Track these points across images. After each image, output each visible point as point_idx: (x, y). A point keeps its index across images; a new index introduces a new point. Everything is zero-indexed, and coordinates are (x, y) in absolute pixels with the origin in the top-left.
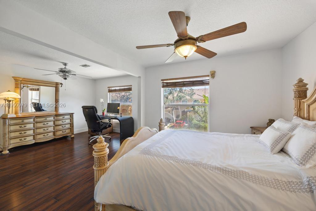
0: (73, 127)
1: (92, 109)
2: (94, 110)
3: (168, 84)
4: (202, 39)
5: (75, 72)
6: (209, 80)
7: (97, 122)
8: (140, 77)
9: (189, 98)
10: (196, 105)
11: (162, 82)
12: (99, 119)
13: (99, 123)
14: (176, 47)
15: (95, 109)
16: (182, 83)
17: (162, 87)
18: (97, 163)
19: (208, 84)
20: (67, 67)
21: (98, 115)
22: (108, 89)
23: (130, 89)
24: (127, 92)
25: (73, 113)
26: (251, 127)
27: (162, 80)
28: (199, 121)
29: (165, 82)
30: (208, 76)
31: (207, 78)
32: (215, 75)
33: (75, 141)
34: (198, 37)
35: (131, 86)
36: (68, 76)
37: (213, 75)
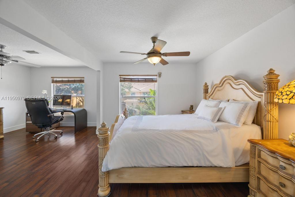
0: (3, 125)
1: (42, 102)
2: (45, 103)
3: (125, 79)
4: (166, 55)
5: (25, 59)
6: (157, 78)
7: (48, 115)
8: (99, 71)
9: (128, 90)
10: (146, 97)
11: (120, 77)
12: (51, 113)
13: (50, 117)
14: (149, 57)
15: (46, 101)
16: (137, 79)
17: (120, 82)
18: (103, 142)
19: (156, 81)
20: (4, 50)
21: (49, 109)
22: (52, 79)
23: (82, 81)
24: (66, 84)
25: (2, 108)
26: (182, 111)
27: (120, 75)
28: (147, 109)
29: (122, 77)
30: (156, 75)
31: (155, 77)
32: (161, 75)
33: (6, 144)
34: (164, 53)
35: (84, 78)
36: (5, 61)
37: (160, 75)
